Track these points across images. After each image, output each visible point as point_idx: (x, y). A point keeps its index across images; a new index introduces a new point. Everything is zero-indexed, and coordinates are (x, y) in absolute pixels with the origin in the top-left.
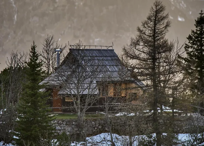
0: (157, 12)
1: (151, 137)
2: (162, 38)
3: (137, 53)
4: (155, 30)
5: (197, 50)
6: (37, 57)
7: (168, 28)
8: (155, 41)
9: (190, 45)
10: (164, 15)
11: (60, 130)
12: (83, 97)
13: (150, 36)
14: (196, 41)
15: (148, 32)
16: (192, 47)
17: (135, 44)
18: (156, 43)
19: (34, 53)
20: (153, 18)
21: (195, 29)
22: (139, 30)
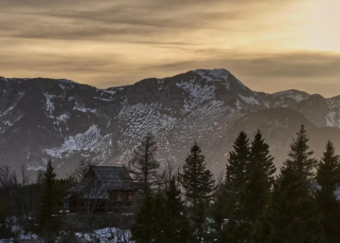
0: (148, 139)
4: (147, 152)
5: (192, 169)
6: (52, 169)
7: (156, 151)
8: (146, 160)
9: (187, 165)
11: (74, 225)
13: (143, 157)
14: (191, 163)
15: (142, 154)
16: (188, 167)
17: (133, 162)
18: (148, 162)
19: (50, 167)
20: (146, 143)
21: (190, 154)
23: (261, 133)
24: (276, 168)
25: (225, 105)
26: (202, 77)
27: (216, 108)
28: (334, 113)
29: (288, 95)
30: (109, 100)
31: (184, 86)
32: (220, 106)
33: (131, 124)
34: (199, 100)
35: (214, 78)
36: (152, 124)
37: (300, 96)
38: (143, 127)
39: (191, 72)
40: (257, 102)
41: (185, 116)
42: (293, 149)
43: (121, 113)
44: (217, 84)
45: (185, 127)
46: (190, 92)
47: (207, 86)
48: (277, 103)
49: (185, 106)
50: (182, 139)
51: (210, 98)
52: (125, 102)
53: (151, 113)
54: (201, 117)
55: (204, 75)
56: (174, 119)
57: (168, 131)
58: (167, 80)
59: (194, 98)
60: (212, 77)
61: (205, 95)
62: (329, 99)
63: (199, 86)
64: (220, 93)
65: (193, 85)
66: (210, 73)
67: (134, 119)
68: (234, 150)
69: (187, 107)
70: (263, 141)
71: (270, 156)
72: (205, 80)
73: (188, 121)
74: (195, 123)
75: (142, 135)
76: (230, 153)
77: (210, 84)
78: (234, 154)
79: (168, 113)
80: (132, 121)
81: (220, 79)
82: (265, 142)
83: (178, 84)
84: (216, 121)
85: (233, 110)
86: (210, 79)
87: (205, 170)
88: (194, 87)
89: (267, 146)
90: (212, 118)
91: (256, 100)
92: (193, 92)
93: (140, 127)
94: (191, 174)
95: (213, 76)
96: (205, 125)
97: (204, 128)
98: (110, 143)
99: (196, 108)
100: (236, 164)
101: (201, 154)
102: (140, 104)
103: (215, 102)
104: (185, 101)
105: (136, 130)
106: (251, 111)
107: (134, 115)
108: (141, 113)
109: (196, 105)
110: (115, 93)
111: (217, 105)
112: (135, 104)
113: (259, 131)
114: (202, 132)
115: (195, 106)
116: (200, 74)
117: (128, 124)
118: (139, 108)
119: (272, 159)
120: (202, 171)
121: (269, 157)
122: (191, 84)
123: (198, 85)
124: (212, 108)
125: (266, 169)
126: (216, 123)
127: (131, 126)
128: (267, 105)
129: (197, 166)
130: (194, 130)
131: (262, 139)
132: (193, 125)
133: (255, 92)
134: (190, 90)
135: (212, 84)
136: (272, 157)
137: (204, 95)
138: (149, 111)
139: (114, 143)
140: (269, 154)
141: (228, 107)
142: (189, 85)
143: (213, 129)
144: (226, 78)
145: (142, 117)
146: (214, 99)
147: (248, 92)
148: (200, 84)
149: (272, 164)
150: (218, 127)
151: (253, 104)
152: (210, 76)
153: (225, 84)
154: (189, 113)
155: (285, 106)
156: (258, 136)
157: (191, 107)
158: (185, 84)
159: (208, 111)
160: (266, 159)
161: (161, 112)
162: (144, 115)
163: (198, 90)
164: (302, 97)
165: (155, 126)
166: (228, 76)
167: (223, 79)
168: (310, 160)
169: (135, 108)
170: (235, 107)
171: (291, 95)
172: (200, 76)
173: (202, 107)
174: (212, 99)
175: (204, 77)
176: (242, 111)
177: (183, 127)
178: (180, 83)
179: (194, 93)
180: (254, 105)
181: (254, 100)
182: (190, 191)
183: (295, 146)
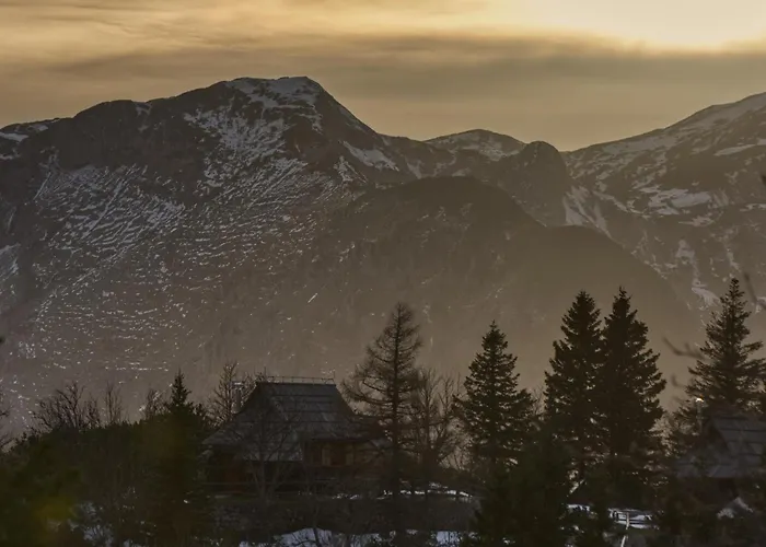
0: (400, 320)
1: (388, 536)
2: (410, 365)
3: (365, 390)
4: (396, 351)
6: (184, 395)
7: (420, 349)
8: (396, 370)
9: (474, 379)
10: (414, 326)
12: (270, 466)
13: (389, 362)
14: (484, 373)
15: (385, 355)
16: (476, 383)
17: (363, 375)
18: (399, 375)
19: (180, 388)
20: (394, 331)
22: (370, 351)
23: (627, 296)
24: (664, 382)
25: (310, 170)
26: (250, 99)
27: (286, 179)
28: (583, 189)
29: (466, 144)
30: (11, 157)
31: (204, 121)
32: (298, 173)
33: (68, 219)
34: (244, 158)
35: (281, 102)
36: (123, 220)
37: (499, 145)
38: (102, 227)
39: (222, 84)
40: (391, 164)
41: (208, 198)
42: (712, 336)
43: (43, 190)
44: (287, 114)
45: (207, 227)
46: (219, 137)
47: (263, 122)
48: (439, 165)
49: (207, 172)
50: (199, 259)
51: (272, 152)
52: (53, 163)
53: (121, 191)
54: (248, 201)
55: (255, 92)
56: (179, 207)
57: (162, 238)
58: (159, 106)
59: (231, 152)
60: (276, 97)
61: (259, 145)
62: (570, 153)
63: (243, 123)
64: (297, 139)
65: (227, 120)
66: (271, 89)
67: (77, 206)
68: (563, 337)
69: (211, 176)
70: (632, 316)
71: (650, 351)
72: (259, 105)
73: (215, 212)
74: (234, 216)
75: (96, 249)
76: (555, 344)
77: (271, 116)
78: (565, 346)
79: (164, 193)
80: (71, 211)
81: (294, 103)
82: (637, 318)
83: (188, 117)
84: (286, 212)
85: (331, 184)
86: (270, 104)
87: (518, 389)
88: (230, 123)
89: (642, 329)
90: (276, 204)
91: (389, 157)
92: (227, 138)
93: (91, 226)
94: (484, 400)
95: (278, 94)
96: (260, 223)
97: (257, 230)
98: (15, 267)
99: (236, 178)
100: (568, 371)
101: (506, 351)
102: (89, 168)
103: (283, 164)
104: (207, 161)
105: (81, 235)
106: (377, 186)
107: (75, 195)
108: (93, 191)
109: (236, 171)
110: (24, 140)
111: (290, 169)
112: (78, 167)
113: (623, 293)
114: (252, 241)
115: (232, 173)
116: (244, 90)
117: (61, 220)
118: (87, 178)
119: (655, 358)
120: (510, 391)
121: (647, 354)
122: (221, 115)
123: (240, 120)
124: (277, 180)
125: (642, 384)
126: (286, 218)
127: (69, 226)
128: (416, 172)
129: (499, 381)
130: (230, 235)
131: (631, 310)
132: (229, 222)
133: (385, 136)
134: (220, 131)
135: (275, 118)
136: (655, 353)
137: (255, 145)
138: (115, 187)
139: (25, 268)
140: (647, 347)
141: (317, 177)
142: (217, 118)
143: (279, 231)
144: (310, 100)
145: (97, 200)
146: (283, 155)
147: (367, 138)
148: (244, 118)
149: (655, 370)
150: (292, 227)
151: (379, 167)
152: (269, 95)
153: (310, 117)
154: (217, 191)
155: (459, 173)
156: (621, 305)
157: (222, 177)
158: (206, 115)
159: (265, 187)
160: (641, 358)
161: (146, 188)
162: (101, 195)
163: (240, 131)
164: (503, 149)
165: (130, 223)
166: (318, 97)
167: (302, 103)
168: (753, 362)
169: (78, 179)
170: (335, 175)
171: (475, 142)
172: (244, 95)
173: (250, 175)
174: (277, 156)
175: (255, 99)
176: (353, 187)
177: (202, 229)
178: (194, 114)
179: (231, 139)
180: (384, 169)
181: (383, 158)
182: (481, 438)
183: (719, 330)
